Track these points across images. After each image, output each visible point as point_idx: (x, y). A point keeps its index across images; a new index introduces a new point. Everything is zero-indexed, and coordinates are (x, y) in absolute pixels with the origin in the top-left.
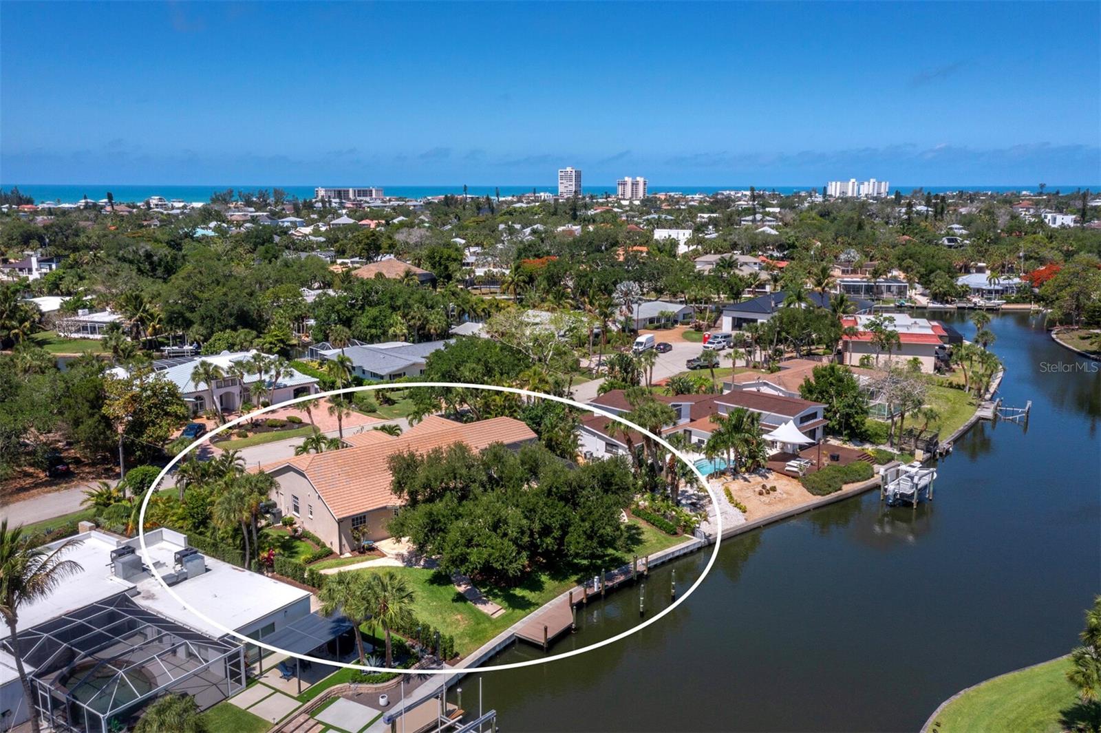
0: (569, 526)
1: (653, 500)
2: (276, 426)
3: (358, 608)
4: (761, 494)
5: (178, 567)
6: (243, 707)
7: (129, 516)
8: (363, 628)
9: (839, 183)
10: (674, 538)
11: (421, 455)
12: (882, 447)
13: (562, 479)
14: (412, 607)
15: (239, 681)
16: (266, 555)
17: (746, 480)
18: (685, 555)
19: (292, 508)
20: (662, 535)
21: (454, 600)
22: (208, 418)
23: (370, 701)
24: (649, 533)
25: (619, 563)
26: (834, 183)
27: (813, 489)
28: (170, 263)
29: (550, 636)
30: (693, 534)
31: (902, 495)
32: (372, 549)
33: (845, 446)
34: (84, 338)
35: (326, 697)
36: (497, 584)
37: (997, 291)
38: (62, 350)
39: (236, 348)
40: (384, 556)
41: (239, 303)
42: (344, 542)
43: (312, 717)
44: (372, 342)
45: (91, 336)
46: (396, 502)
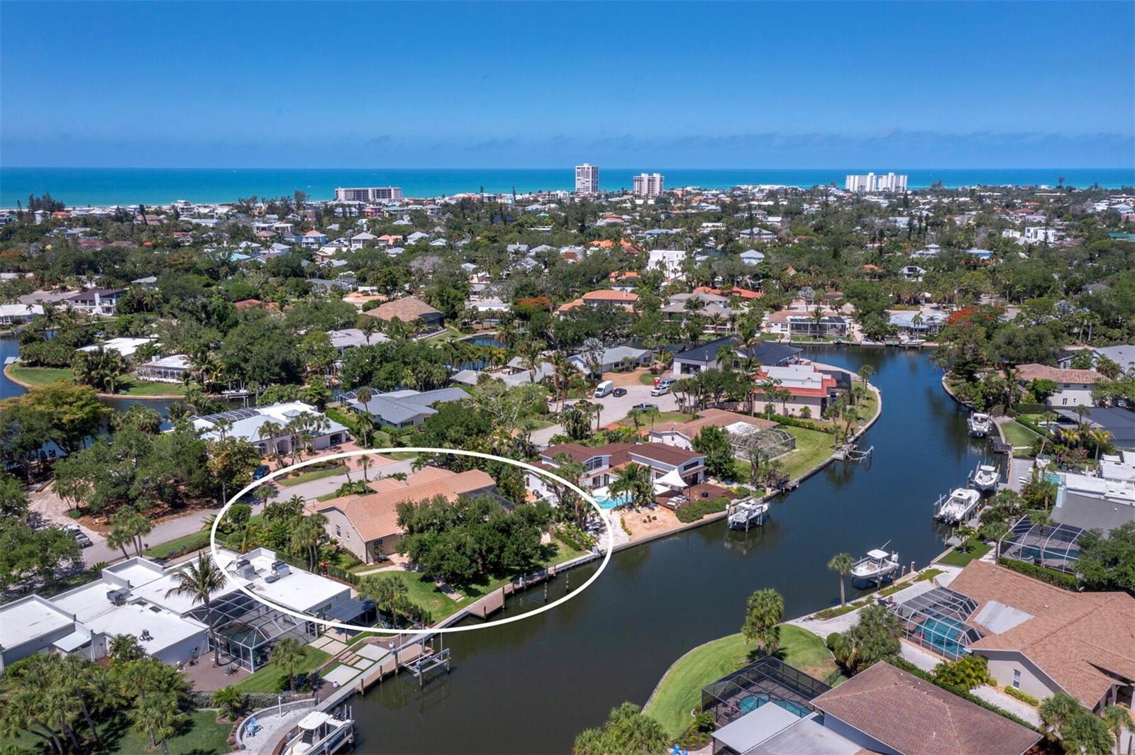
0: (505, 547)
1: (569, 527)
2: (319, 467)
3: (378, 596)
4: (645, 522)
5: (274, 572)
6: (318, 647)
7: (241, 541)
8: (381, 607)
9: (857, 177)
10: (578, 553)
11: (416, 503)
12: (745, 486)
13: (502, 520)
14: (406, 595)
15: (314, 635)
16: (322, 564)
17: (638, 511)
18: (584, 564)
19: (336, 533)
20: (572, 550)
21: (434, 591)
22: (270, 460)
23: (385, 645)
24: (563, 548)
25: (539, 568)
26: (852, 177)
27: (682, 518)
28: (222, 312)
29: (487, 612)
30: (591, 550)
31: (738, 523)
32: (386, 560)
33: (719, 485)
34: (159, 382)
35: (361, 643)
36: (461, 582)
37: (922, 330)
38: (144, 393)
39: (284, 399)
40: (393, 564)
41: (283, 355)
42: (369, 555)
43: (354, 652)
44: (388, 390)
45: (165, 380)
46: (400, 531)
